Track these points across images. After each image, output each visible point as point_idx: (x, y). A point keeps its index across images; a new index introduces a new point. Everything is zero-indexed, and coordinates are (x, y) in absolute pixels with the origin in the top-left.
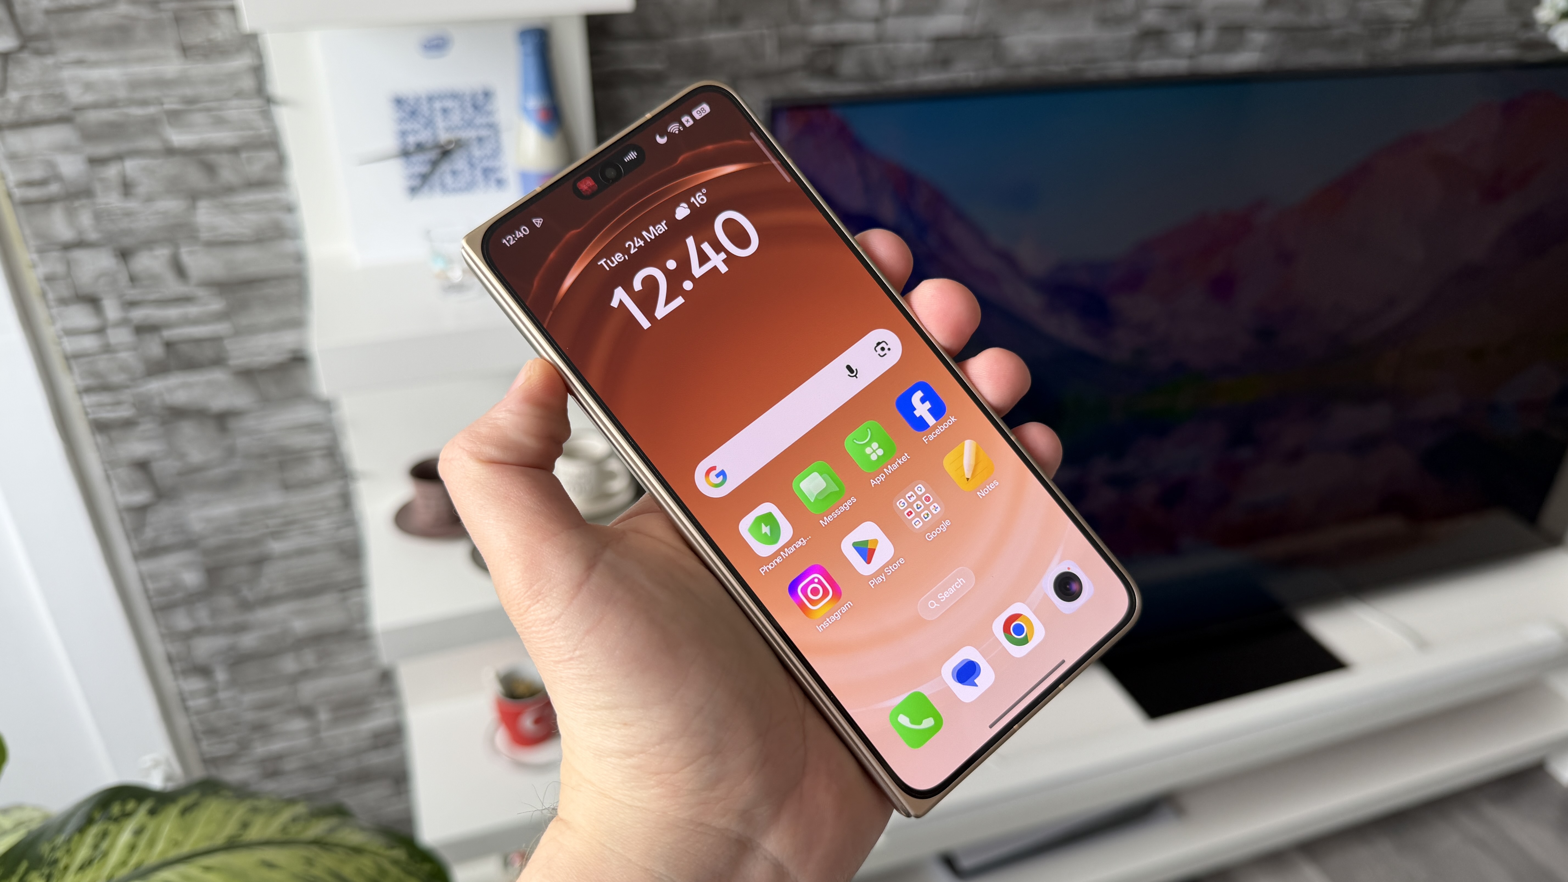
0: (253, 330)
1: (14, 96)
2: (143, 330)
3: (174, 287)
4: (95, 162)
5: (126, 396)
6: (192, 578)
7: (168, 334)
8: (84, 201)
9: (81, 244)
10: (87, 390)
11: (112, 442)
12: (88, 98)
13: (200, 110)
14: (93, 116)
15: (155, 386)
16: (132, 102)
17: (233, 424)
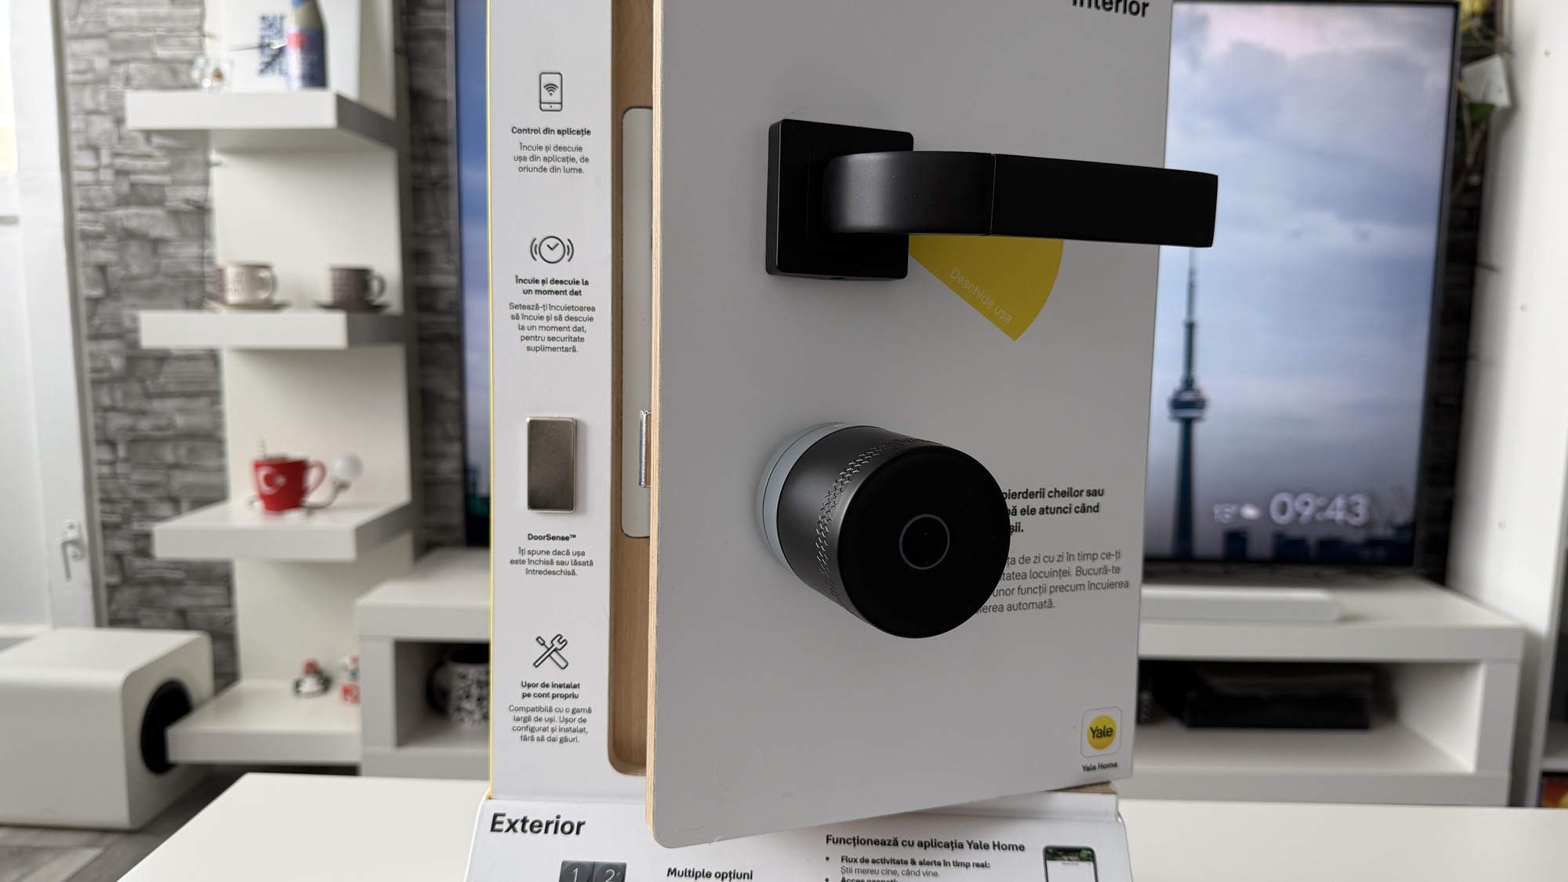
0: (184, 183)
1: (80, 20)
2: (121, 173)
3: (143, 147)
4: (115, 63)
5: (102, 217)
6: (117, 363)
7: (133, 178)
8: (103, 86)
9: (96, 112)
10: (82, 209)
11: (88, 248)
12: (118, 25)
13: (175, 37)
14: (119, 36)
15: (120, 212)
16: (139, 29)
17: (163, 250)
